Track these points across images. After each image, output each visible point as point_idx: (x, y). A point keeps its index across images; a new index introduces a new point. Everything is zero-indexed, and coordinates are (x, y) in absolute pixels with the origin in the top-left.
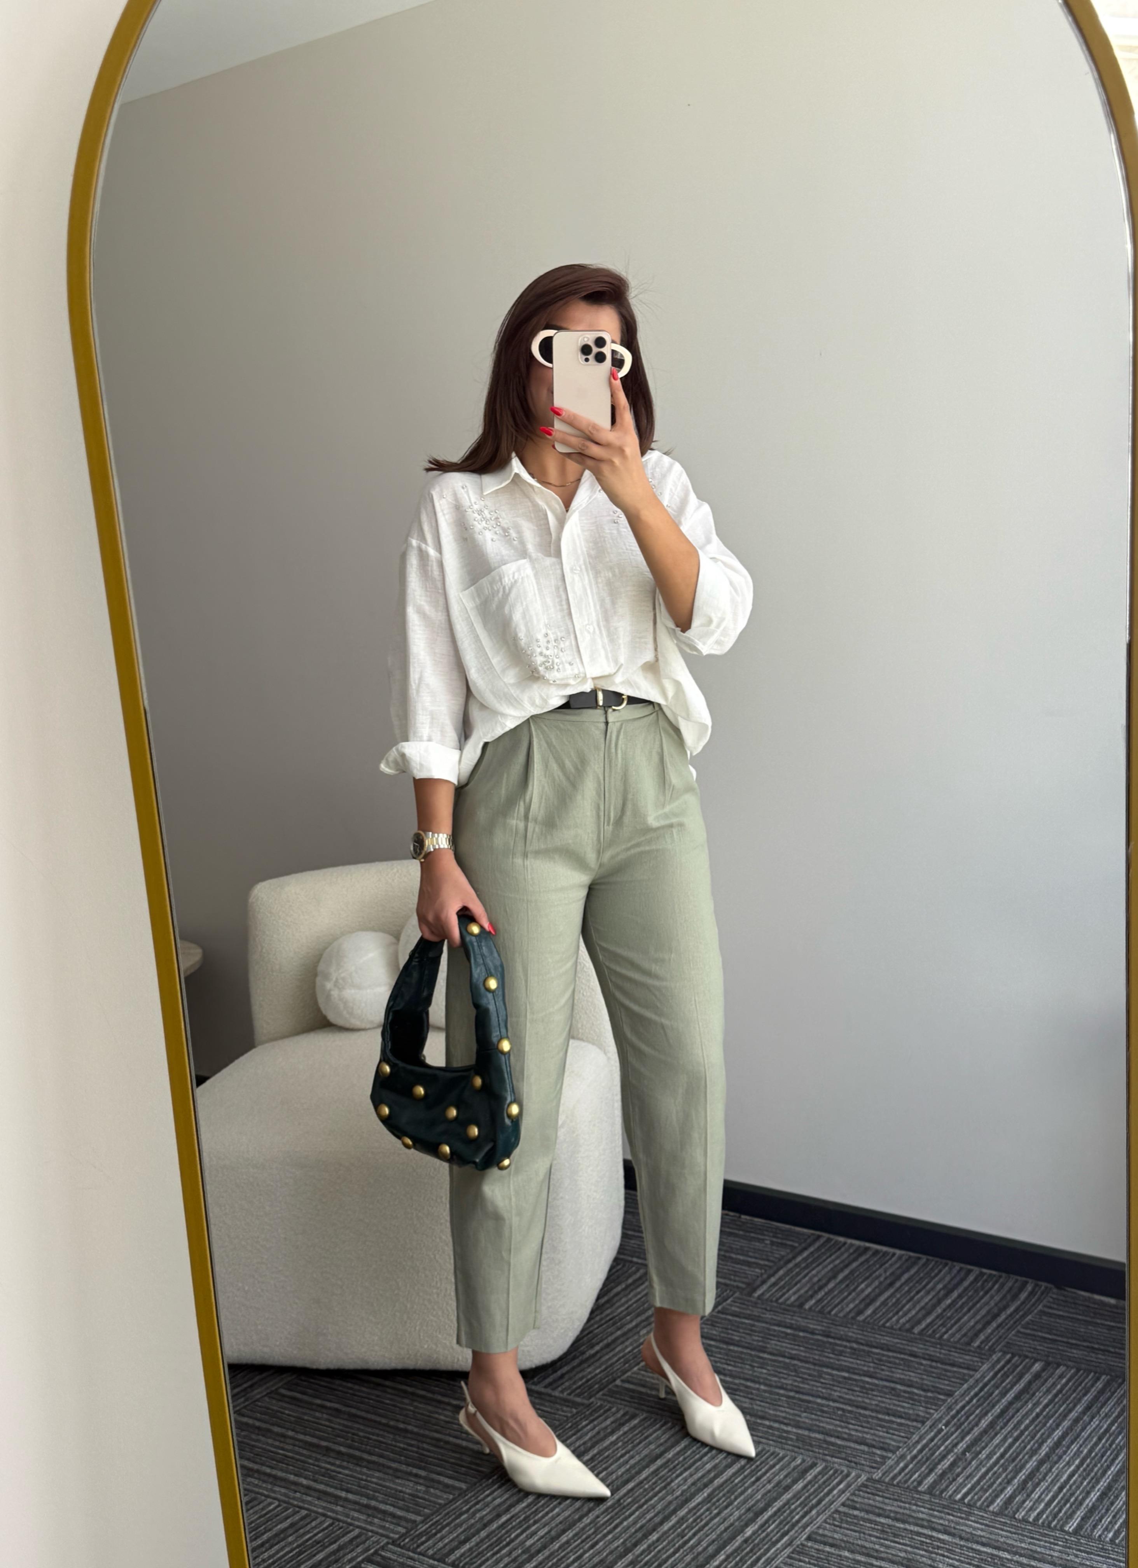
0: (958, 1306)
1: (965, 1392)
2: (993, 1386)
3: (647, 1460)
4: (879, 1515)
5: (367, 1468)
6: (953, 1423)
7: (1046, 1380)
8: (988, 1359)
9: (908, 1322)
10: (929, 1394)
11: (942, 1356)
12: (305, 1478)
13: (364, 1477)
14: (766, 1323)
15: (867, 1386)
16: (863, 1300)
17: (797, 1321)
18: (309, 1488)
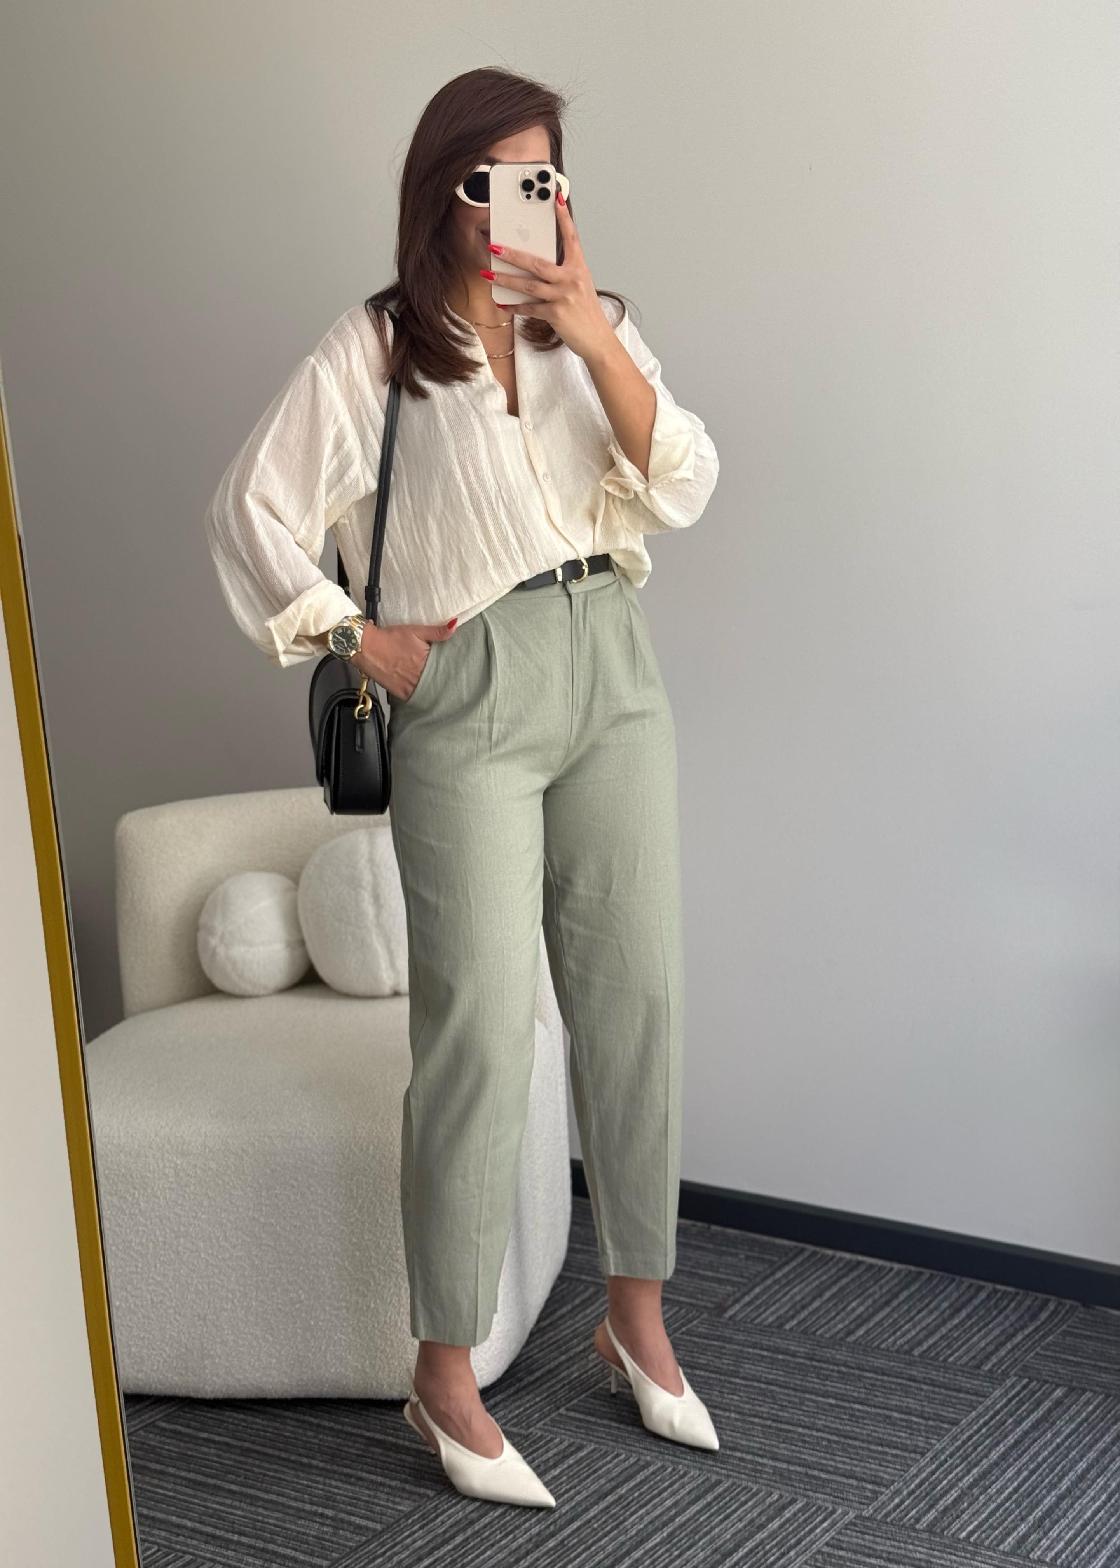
0: (966, 1326)
1: (973, 1420)
2: (1005, 1414)
3: (596, 1496)
4: (869, 1556)
5: (263, 1507)
6: (958, 1454)
7: (1069, 1408)
8: (1001, 1385)
9: (906, 1343)
10: (931, 1423)
11: (946, 1380)
12: (190, 1520)
13: (260, 1518)
14: (738, 1344)
15: (858, 1414)
16: (855, 1320)
17: (774, 1342)
18: (193, 1530)
